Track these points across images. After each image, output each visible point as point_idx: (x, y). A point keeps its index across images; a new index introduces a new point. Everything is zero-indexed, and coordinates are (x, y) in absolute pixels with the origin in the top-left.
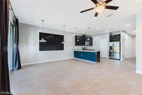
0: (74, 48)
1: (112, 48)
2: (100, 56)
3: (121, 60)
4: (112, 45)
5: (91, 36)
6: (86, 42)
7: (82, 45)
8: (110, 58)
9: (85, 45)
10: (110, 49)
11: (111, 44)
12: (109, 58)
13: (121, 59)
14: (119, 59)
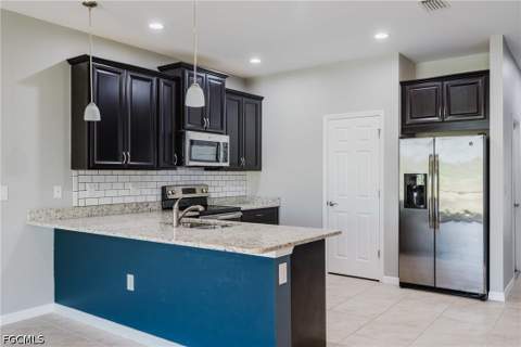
0: (57, 192)
1: (422, 189)
2: (329, 267)
3: (492, 295)
4: (420, 167)
5: (246, 81)
6: (191, 135)
7: (158, 167)
8: (403, 285)
9: (181, 163)
10: (408, 203)
11: (415, 155)
12: (396, 281)
13: (497, 295)
14: (480, 290)
